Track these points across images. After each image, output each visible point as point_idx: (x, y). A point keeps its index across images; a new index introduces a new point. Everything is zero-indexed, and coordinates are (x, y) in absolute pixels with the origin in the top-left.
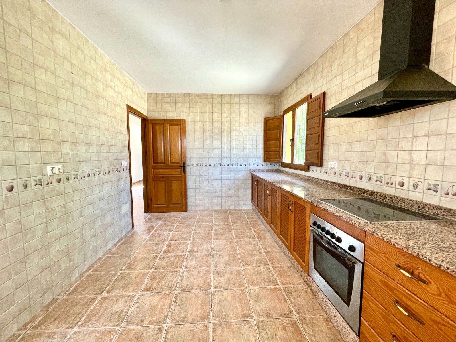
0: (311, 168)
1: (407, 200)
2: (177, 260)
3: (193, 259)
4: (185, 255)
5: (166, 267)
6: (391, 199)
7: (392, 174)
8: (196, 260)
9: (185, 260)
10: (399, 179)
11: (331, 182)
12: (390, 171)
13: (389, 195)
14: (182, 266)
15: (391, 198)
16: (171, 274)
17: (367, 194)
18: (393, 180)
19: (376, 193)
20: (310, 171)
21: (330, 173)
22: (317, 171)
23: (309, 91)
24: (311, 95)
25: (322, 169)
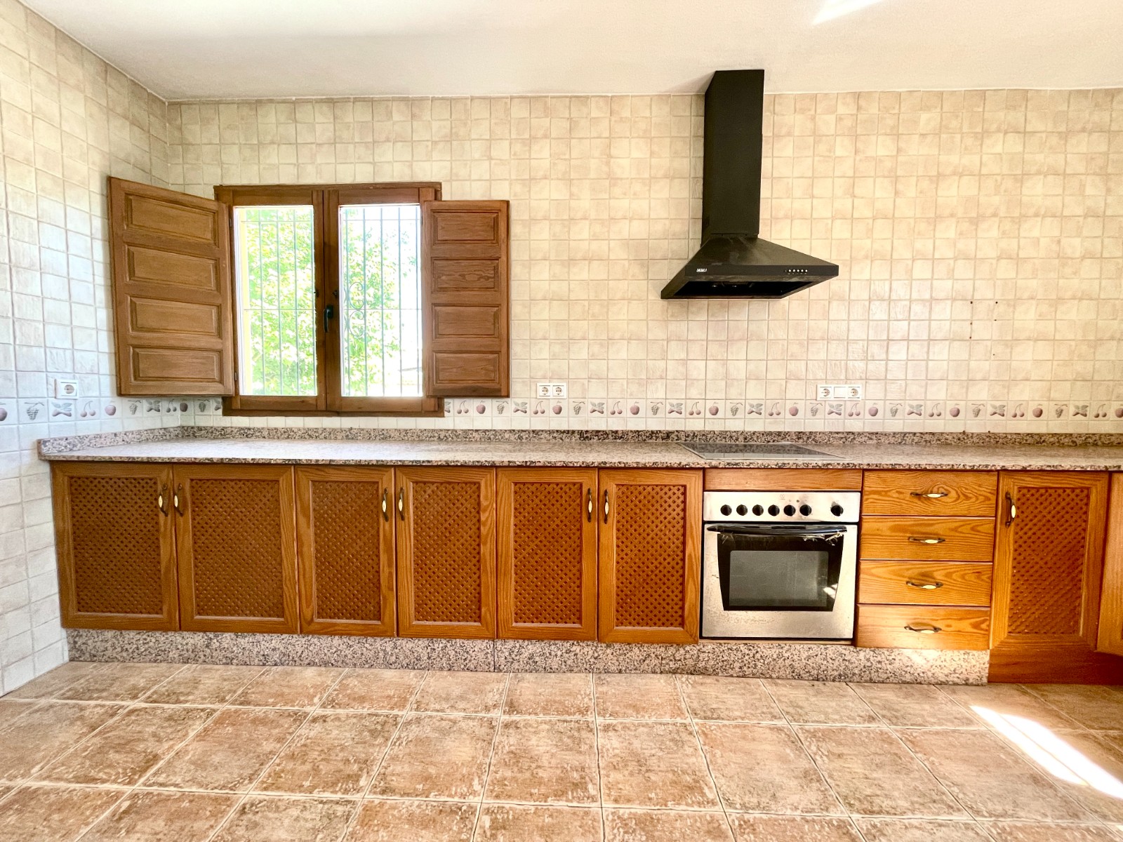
0: (452, 405)
1: (728, 433)
6: (704, 437)
7: (699, 397)
10: (710, 404)
11: (551, 432)
12: (694, 393)
13: (700, 431)
15: (704, 435)
17: (657, 437)
18: (700, 407)
19: (676, 433)
20: (446, 413)
21: (539, 410)
22: (483, 411)
23: (425, 173)
24: (436, 189)
25: (505, 404)
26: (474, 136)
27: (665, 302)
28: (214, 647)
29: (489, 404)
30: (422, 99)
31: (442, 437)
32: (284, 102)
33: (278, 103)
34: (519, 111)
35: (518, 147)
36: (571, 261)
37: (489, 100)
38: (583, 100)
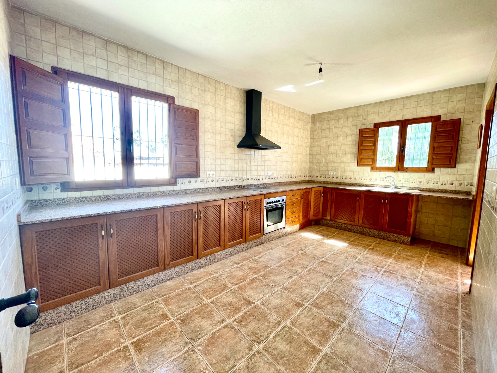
0: (180, 181)
1: (251, 185)
2: (323, 304)
3: (305, 294)
4: (310, 304)
5: (340, 301)
8: (302, 291)
9: (315, 298)
10: (247, 177)
12: (244, 174)
14: (322, 294)
15: (247, 186)
16: (336, 292)
17: (237, 187)
19: (241, 186)
20: (178, 184)
21: (207, 181)
22: (190, 182)
23: (169, 92)
24: (173, 98)
25: (197, 180)
26: (186, 83)
27: (238, 149)
28: (125, 290)
29: (192, 180)
30: (168, 63)
31: (177, 193)
32: (100, 38)
33: (97, 37)
34: (201, 80)
35: (200, 92)
36: (215, 134)
37: (192, 72)
38: (219, 82)
